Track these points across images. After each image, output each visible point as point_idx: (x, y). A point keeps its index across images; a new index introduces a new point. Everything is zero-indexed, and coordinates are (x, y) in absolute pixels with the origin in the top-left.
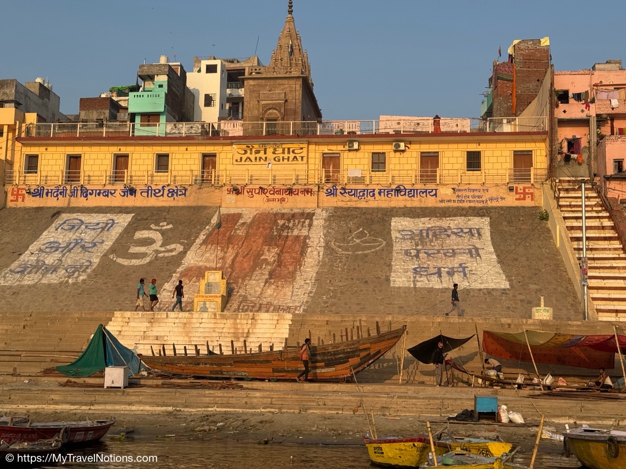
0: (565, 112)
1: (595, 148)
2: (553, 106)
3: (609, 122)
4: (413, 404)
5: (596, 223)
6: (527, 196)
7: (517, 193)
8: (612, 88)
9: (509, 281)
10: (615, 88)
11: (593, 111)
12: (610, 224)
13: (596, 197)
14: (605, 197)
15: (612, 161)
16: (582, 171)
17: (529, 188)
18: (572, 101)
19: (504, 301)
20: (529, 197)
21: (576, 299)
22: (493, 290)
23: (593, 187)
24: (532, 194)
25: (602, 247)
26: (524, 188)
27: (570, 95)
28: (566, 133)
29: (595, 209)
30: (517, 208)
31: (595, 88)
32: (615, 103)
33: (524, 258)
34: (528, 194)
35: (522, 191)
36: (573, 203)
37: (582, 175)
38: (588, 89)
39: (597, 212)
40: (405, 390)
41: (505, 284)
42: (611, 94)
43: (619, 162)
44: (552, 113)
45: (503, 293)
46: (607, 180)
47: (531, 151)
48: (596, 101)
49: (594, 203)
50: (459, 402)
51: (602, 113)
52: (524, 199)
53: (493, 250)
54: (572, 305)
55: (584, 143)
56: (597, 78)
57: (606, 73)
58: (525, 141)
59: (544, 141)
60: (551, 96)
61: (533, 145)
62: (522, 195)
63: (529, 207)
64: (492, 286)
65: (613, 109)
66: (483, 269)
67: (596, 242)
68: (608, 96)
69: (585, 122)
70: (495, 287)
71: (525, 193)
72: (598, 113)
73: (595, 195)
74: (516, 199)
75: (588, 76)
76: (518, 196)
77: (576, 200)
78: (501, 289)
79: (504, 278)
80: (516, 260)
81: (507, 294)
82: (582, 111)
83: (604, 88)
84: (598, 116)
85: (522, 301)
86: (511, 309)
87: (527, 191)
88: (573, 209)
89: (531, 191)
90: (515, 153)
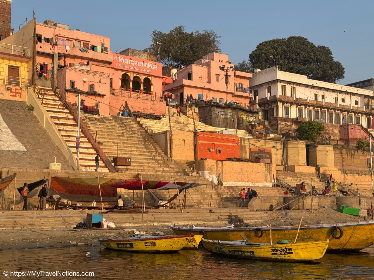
0: (41, 47)
1: (57, 72)
2: (35, 43)
3: (63, 58)
4: (47, 221)
5: (64, 116)
6: (17, 94)
7: (11, 92)
8: (65, 39)
9: (24, 146)
10: (67, 40)
11: (56, 50)
12: (72, 117)
13: (58, 100)
14: (65, 101)
15: (69, 82)
16: (47, 84)
17: (18, 89)
18: (43, 41)
19: (26, 159)
20: (18, 95)
21: (65, 158)
22: (17, 151)
23: (55, 94)
24: (20, 93)
25: (71, 129)
26: (16, 89)
27: (43, 38)
28: (40, 60)
29: (60, 107)
30: (11, 101)
31: (56, 37)
32: (68, 48)
33: (28, 133)
34: (18, 93)
35: (14, 91)
36: (47, 102)
37: (48, 86)
38: (53, 37)
39: (62, 109)
40: (31, 213)
41: (23, 149)
42: (65, 42)
43: (72, 82)
44: (34, 47)
45: (24, 154)
46: (67, 92)
47: (19, 67)
48: (58, 45)
49: (58, 104)
50: (71, 218)
51: (61, 52)
52: (15, 96)
53: (7, 126)
54: (64, 162)
55: (49, 68)
56: (58, 31)
57: (62, 30)
58: (16, 61)
59: (27, 62)
60: (34, 36)
61: (20, 63)
62: (14, 94)
63: (19, 101)
64: (15, 149)
65: (67, 51)
66: (6, 138)
67: (67, 126)
68: (63, 43)
69: (51, 56)
70: (17, 150)
71: (16, 93)
72: (59, 52)
73: (58, 99)
74: (11, 96)
75: (53, 29)
76: (12, 94)
77: (48, 101)
78: (22, 151)
79: (21, 144)
80: (23, 133)
81: (26, 154)
82: (50, 49)
83: (61, 38)
84: (59, 54)
85: (36, 159)
86: (32, 163)
87: (17, 91)
88: (48, 106)
89: (20, 91)
90: (10, 67)
